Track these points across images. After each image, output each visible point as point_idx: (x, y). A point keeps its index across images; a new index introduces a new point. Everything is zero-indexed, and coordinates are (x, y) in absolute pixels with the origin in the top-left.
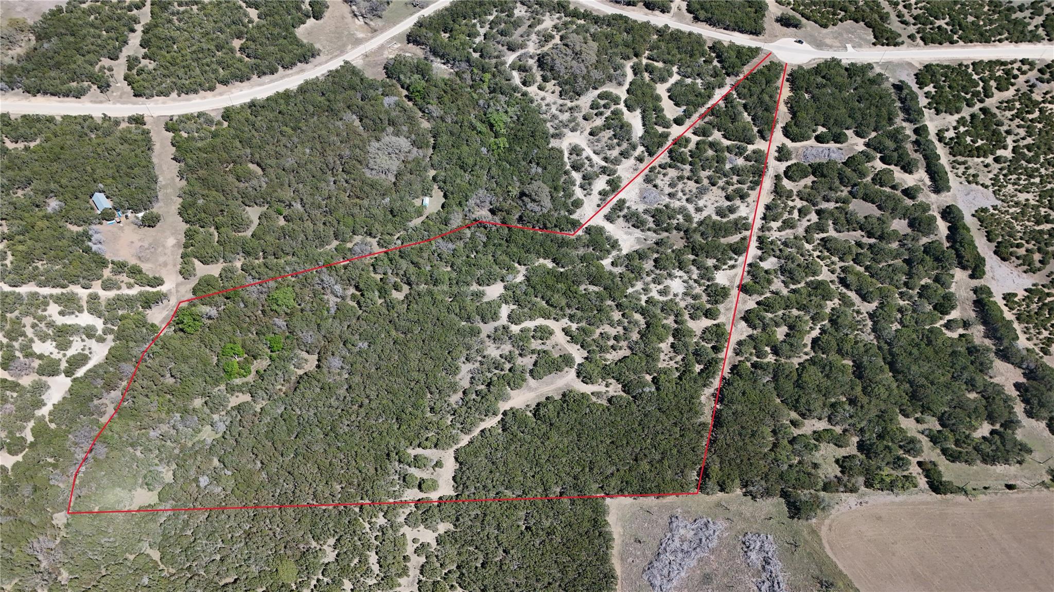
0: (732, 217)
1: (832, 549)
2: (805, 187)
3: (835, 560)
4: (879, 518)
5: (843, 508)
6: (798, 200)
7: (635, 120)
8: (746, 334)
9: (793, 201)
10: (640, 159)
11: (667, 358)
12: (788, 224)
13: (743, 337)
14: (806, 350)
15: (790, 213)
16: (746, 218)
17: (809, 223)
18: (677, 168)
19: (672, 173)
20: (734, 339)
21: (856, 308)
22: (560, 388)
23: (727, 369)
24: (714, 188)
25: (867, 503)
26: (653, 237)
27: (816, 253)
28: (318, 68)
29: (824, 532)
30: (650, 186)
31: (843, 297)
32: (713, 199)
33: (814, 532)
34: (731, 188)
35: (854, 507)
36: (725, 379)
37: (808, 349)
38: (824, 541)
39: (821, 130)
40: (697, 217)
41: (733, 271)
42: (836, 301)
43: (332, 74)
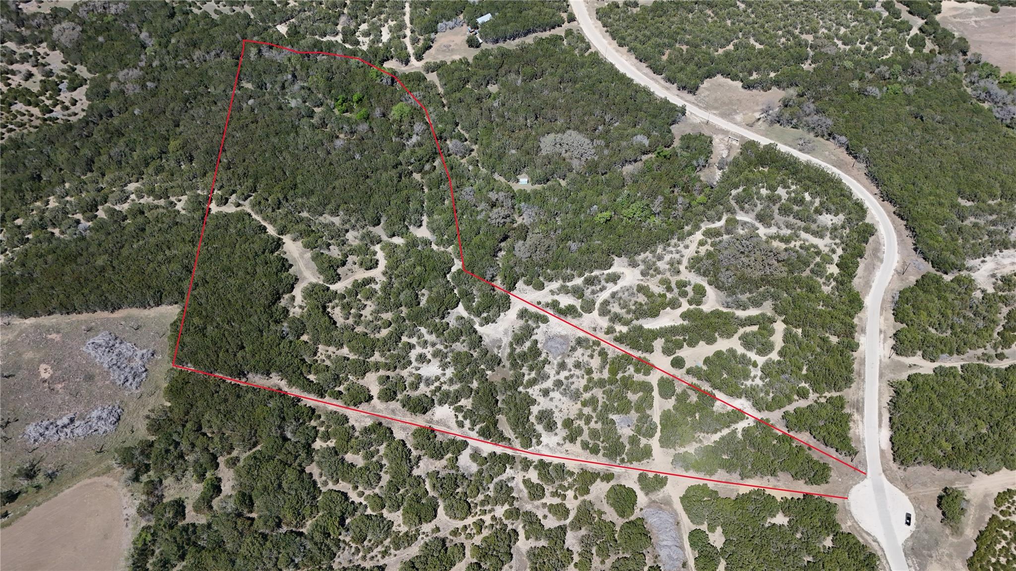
0: (539, 428)
1: (85, 485)
2: (601, 513)
3: (75, 487)
4: (106, 537)
5: (126, 500)
6: (577, 503)
7: (669, 319)
8: (356, 425)
9: (576, 497)
10: (610, 331)
11: (329, 353)
12: (536, 492)
13: (352, 422)
14: (330, 483)
15: (555, 494)
16: (539, 443)
17: (540, 517)
18: (603, 367)
19: (595, 363)
20: (351, 413)
21: (392, 551)
22: (301, 273)
23: (311, 403)
24: (579, 405)
25: (127, 526)
26: (504, 353)
27: (487, 519)
28: (676, 97)
29: (106, 479)
30: (573, 344)
31: (410, 539)
32: (564, 407)
33: (109, 469)
34: (582, 423)
35: (125, 512)
36: (299, 400)
37: (331, 486)
38: (96, 479)
39: (717, 539)
40: (534, 392)
41: (453, 425)
42: (404, 529)
43: (666, 102)
